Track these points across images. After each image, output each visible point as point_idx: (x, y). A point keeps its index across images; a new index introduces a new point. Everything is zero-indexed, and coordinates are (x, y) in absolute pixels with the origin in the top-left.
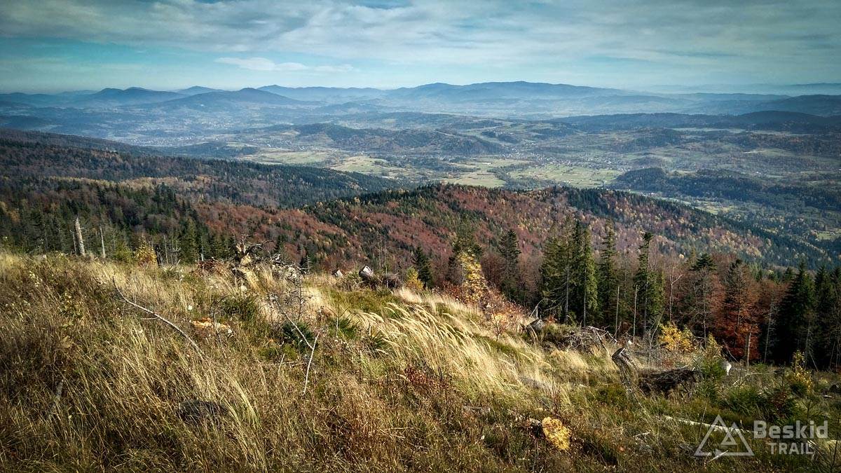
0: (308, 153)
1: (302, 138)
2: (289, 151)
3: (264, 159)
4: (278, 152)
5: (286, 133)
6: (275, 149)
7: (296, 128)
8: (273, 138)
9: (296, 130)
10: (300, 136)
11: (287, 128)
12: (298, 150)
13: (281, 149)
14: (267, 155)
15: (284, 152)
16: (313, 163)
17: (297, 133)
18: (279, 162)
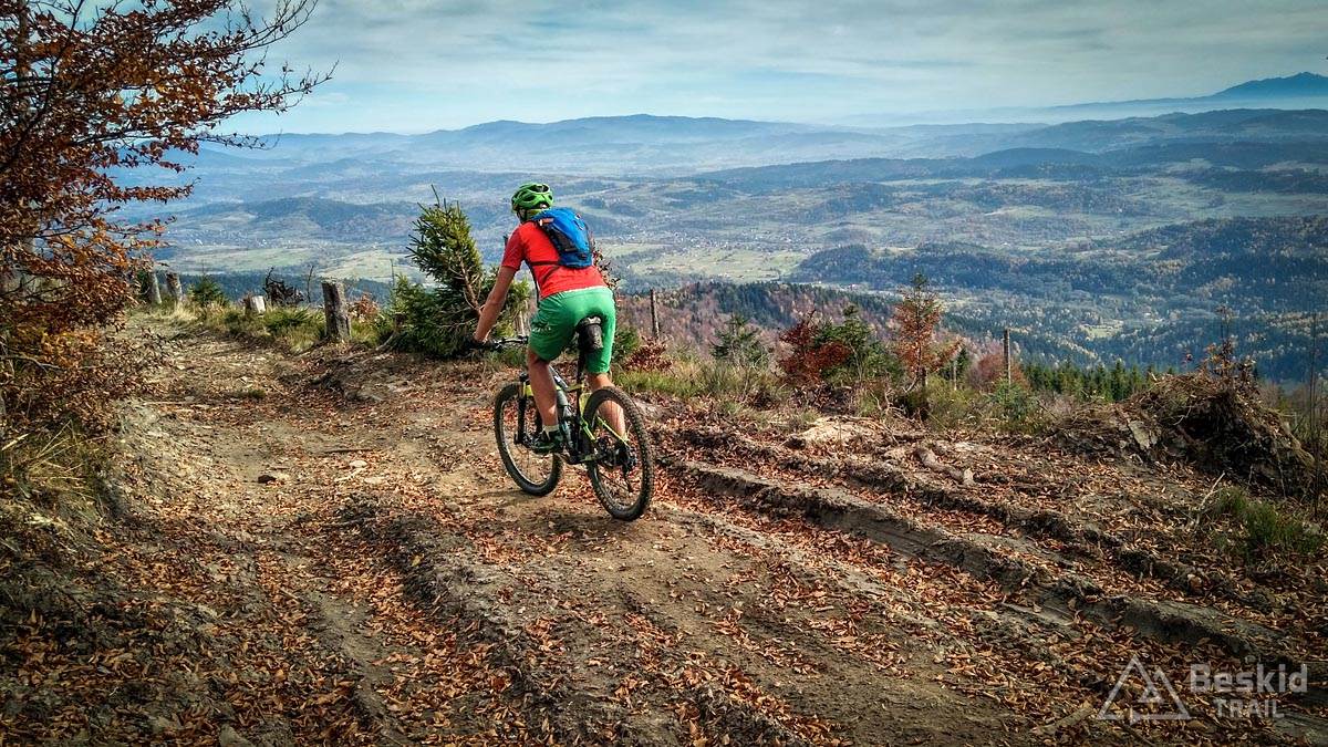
0: (275, 250)
1: (262, 224)
2: (238, 250)
3: (190, 266)
4: (216, 252)
5: (230, 218)
6: (210, 248)
7: (248, 208)
8: (205, 228)
9: (248, 211)
10: (256, 221)
11: (233, 208)
12: (255, 247)
13: (222, 246)
14: (197, 258)
15: (228, 251)
16: (283, 269)
17: (251, 217)
18: (219, 270)
